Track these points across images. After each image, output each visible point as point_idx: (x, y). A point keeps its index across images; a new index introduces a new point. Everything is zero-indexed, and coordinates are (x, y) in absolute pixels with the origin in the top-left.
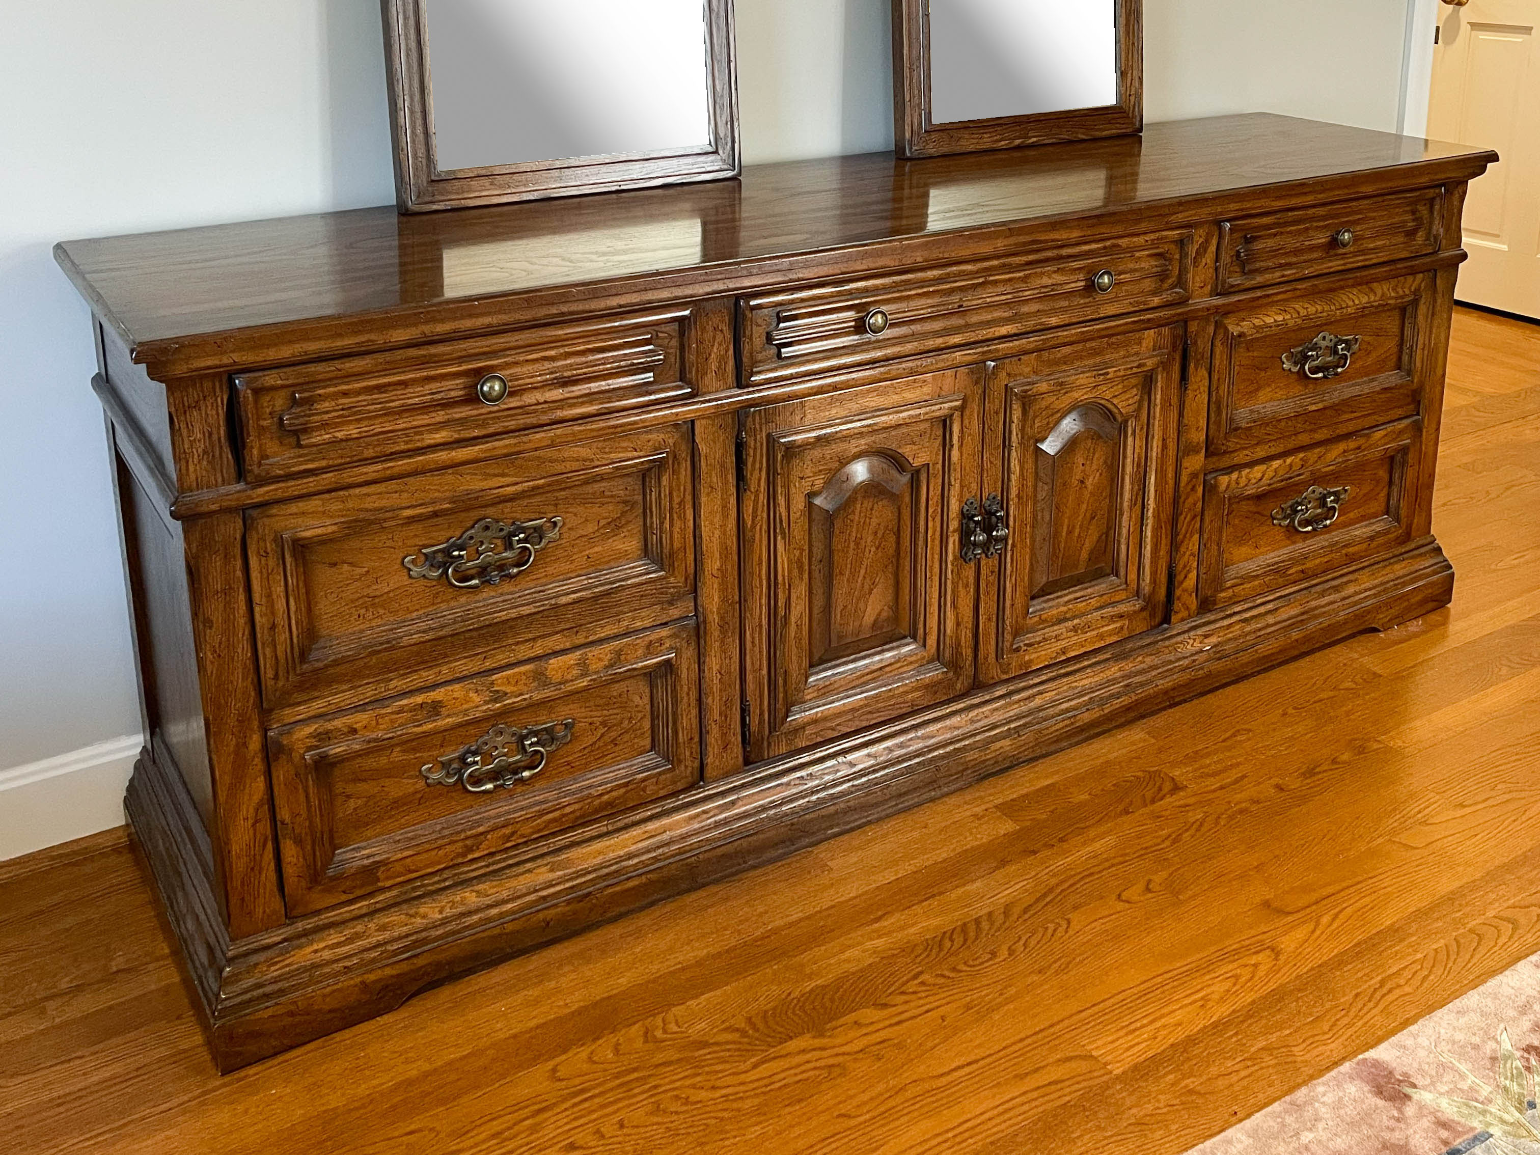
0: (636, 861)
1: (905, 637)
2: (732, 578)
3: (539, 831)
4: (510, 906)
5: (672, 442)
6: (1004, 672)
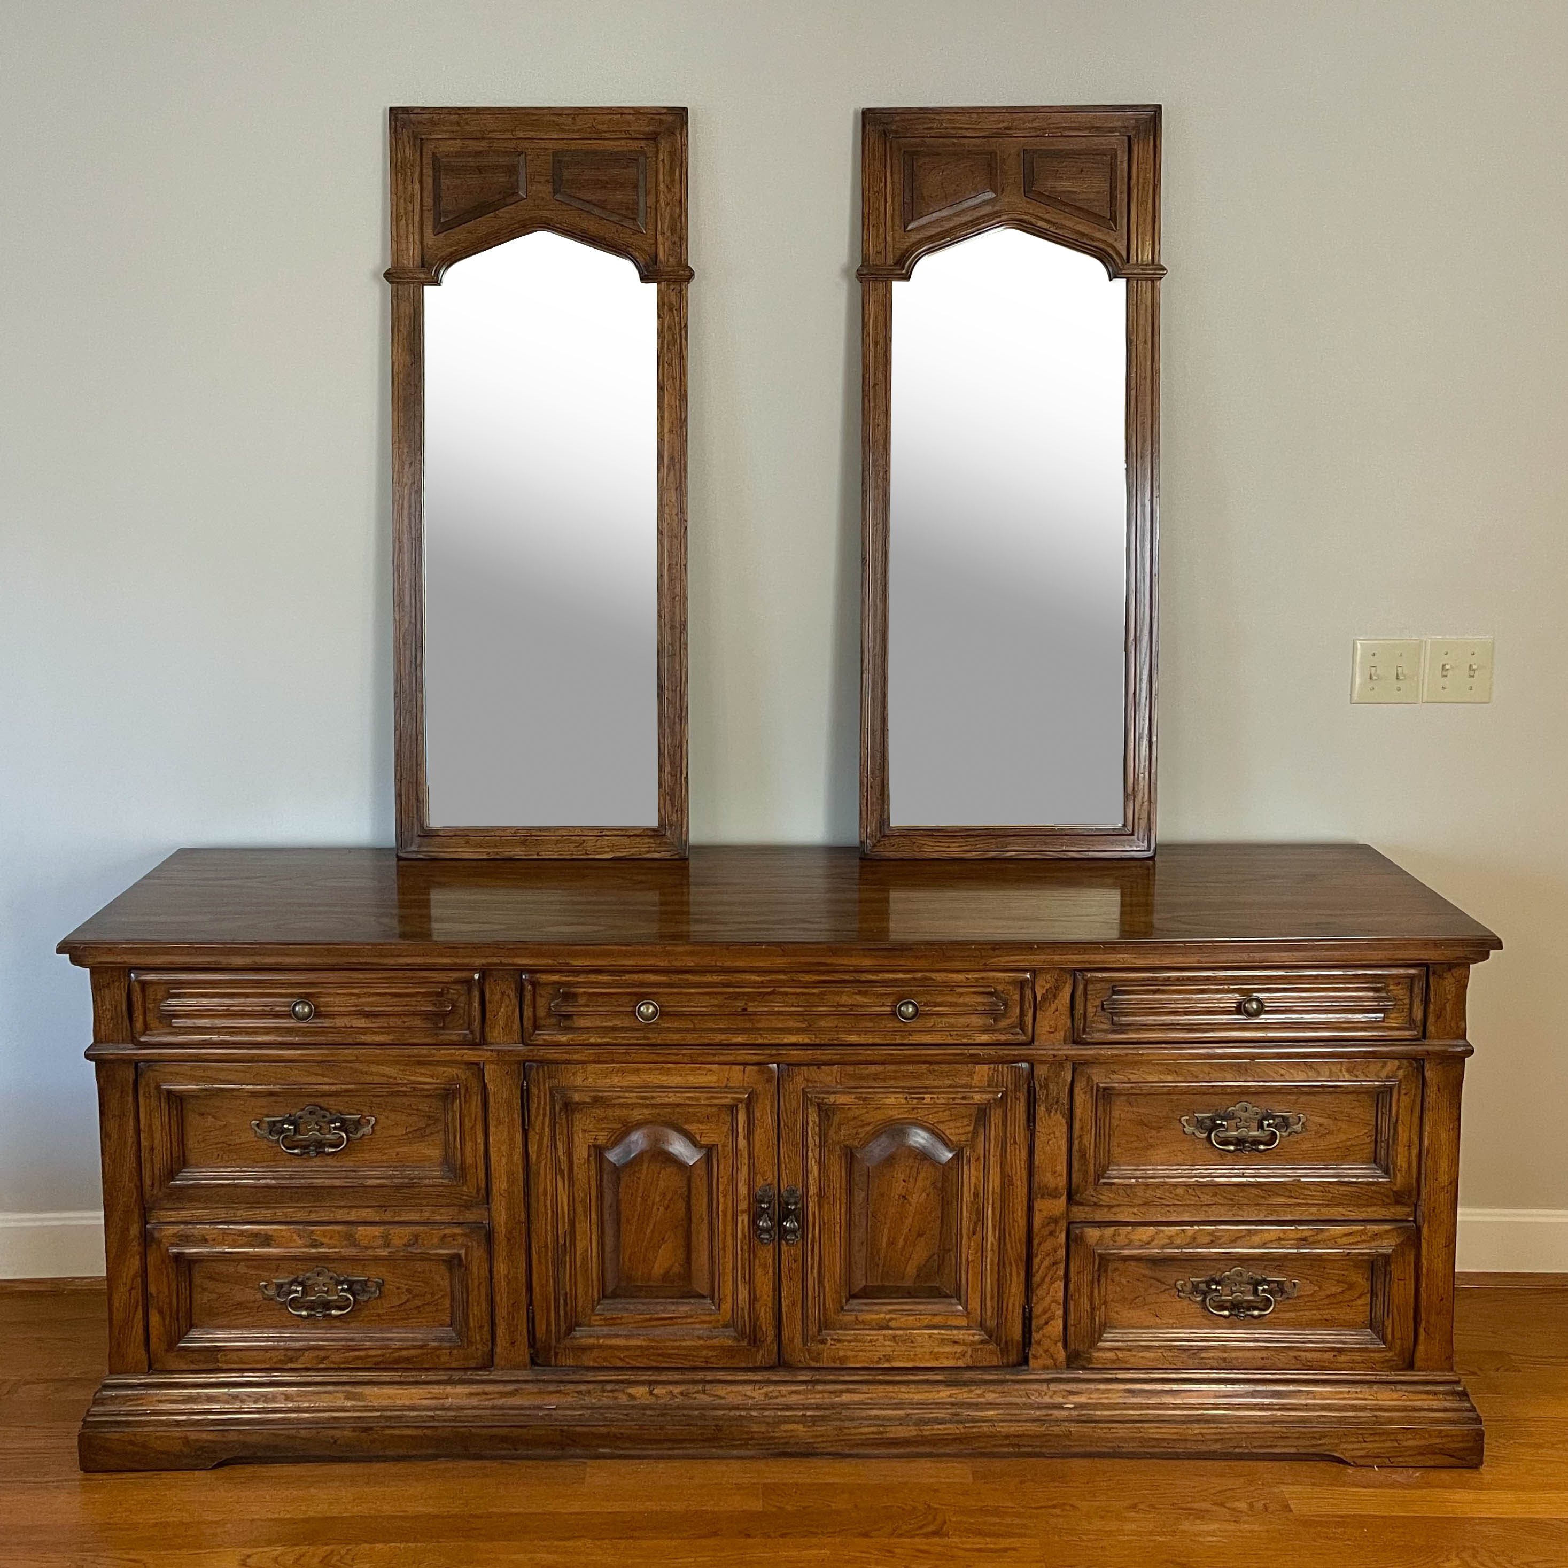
0: (415, 1414)
1: (703, 1297)
2: (520, 1200)
3: (344, 1362)
4: (308, 1415)
5: (464, 1077)
6: (813, 1360)
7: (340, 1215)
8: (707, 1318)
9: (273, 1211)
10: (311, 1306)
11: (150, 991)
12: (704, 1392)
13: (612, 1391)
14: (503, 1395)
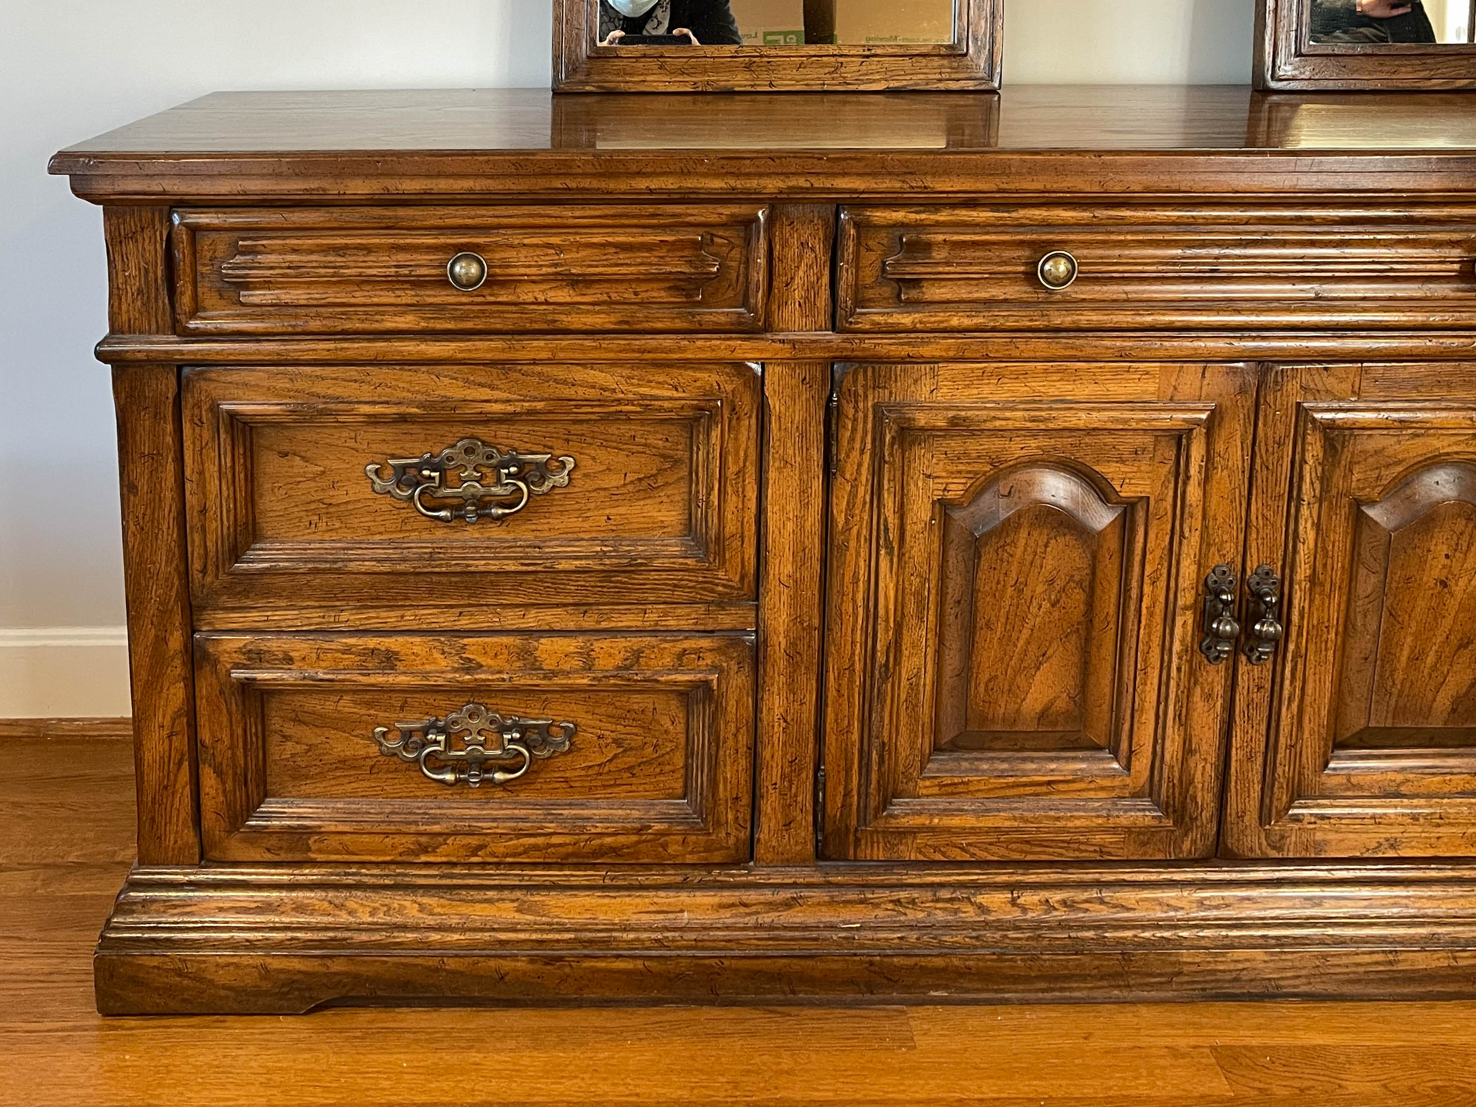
0: (630, 936)
1: (1100, 748)
2: (812, 592)
3: (514, 855)
4: (456, 937)
5: (729, 388)
6: (1274, 848)
7: (512, 619)
8: (1107, 783)
9: (399, 613)
10: (458, 766)
11: (205, 242)
12: (1102, 901)
13: (951, 900)
14: (772, 906)
